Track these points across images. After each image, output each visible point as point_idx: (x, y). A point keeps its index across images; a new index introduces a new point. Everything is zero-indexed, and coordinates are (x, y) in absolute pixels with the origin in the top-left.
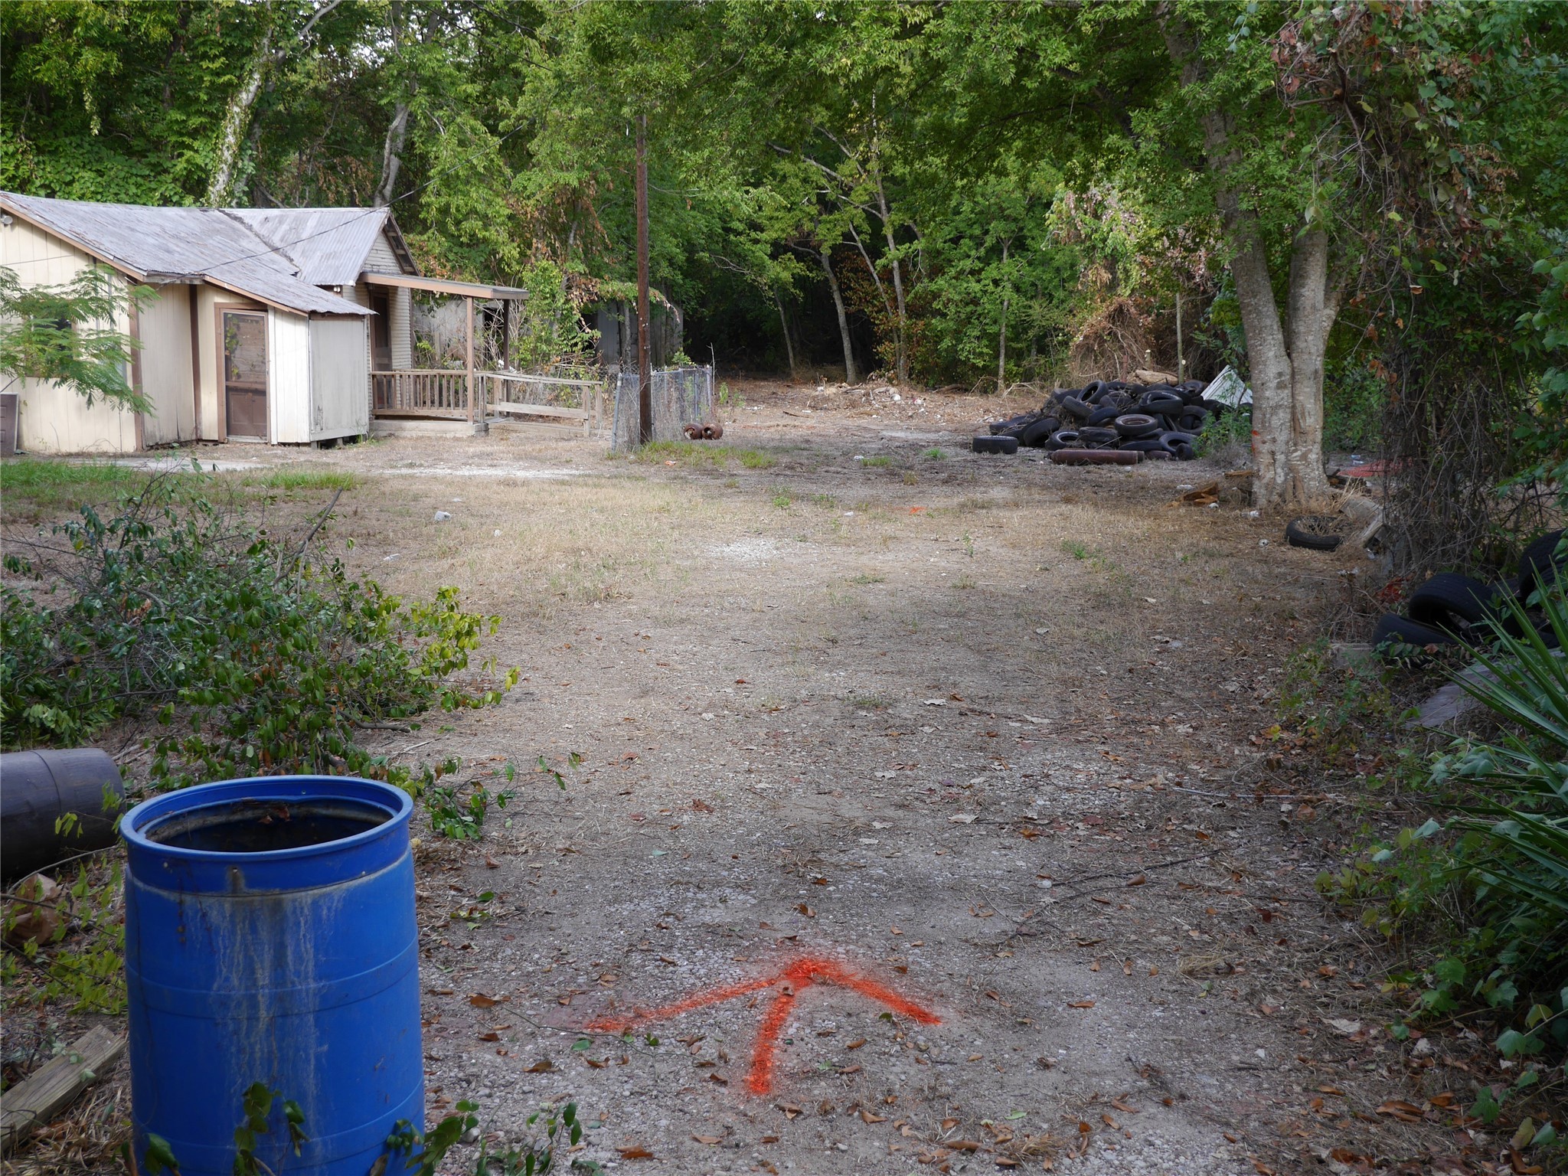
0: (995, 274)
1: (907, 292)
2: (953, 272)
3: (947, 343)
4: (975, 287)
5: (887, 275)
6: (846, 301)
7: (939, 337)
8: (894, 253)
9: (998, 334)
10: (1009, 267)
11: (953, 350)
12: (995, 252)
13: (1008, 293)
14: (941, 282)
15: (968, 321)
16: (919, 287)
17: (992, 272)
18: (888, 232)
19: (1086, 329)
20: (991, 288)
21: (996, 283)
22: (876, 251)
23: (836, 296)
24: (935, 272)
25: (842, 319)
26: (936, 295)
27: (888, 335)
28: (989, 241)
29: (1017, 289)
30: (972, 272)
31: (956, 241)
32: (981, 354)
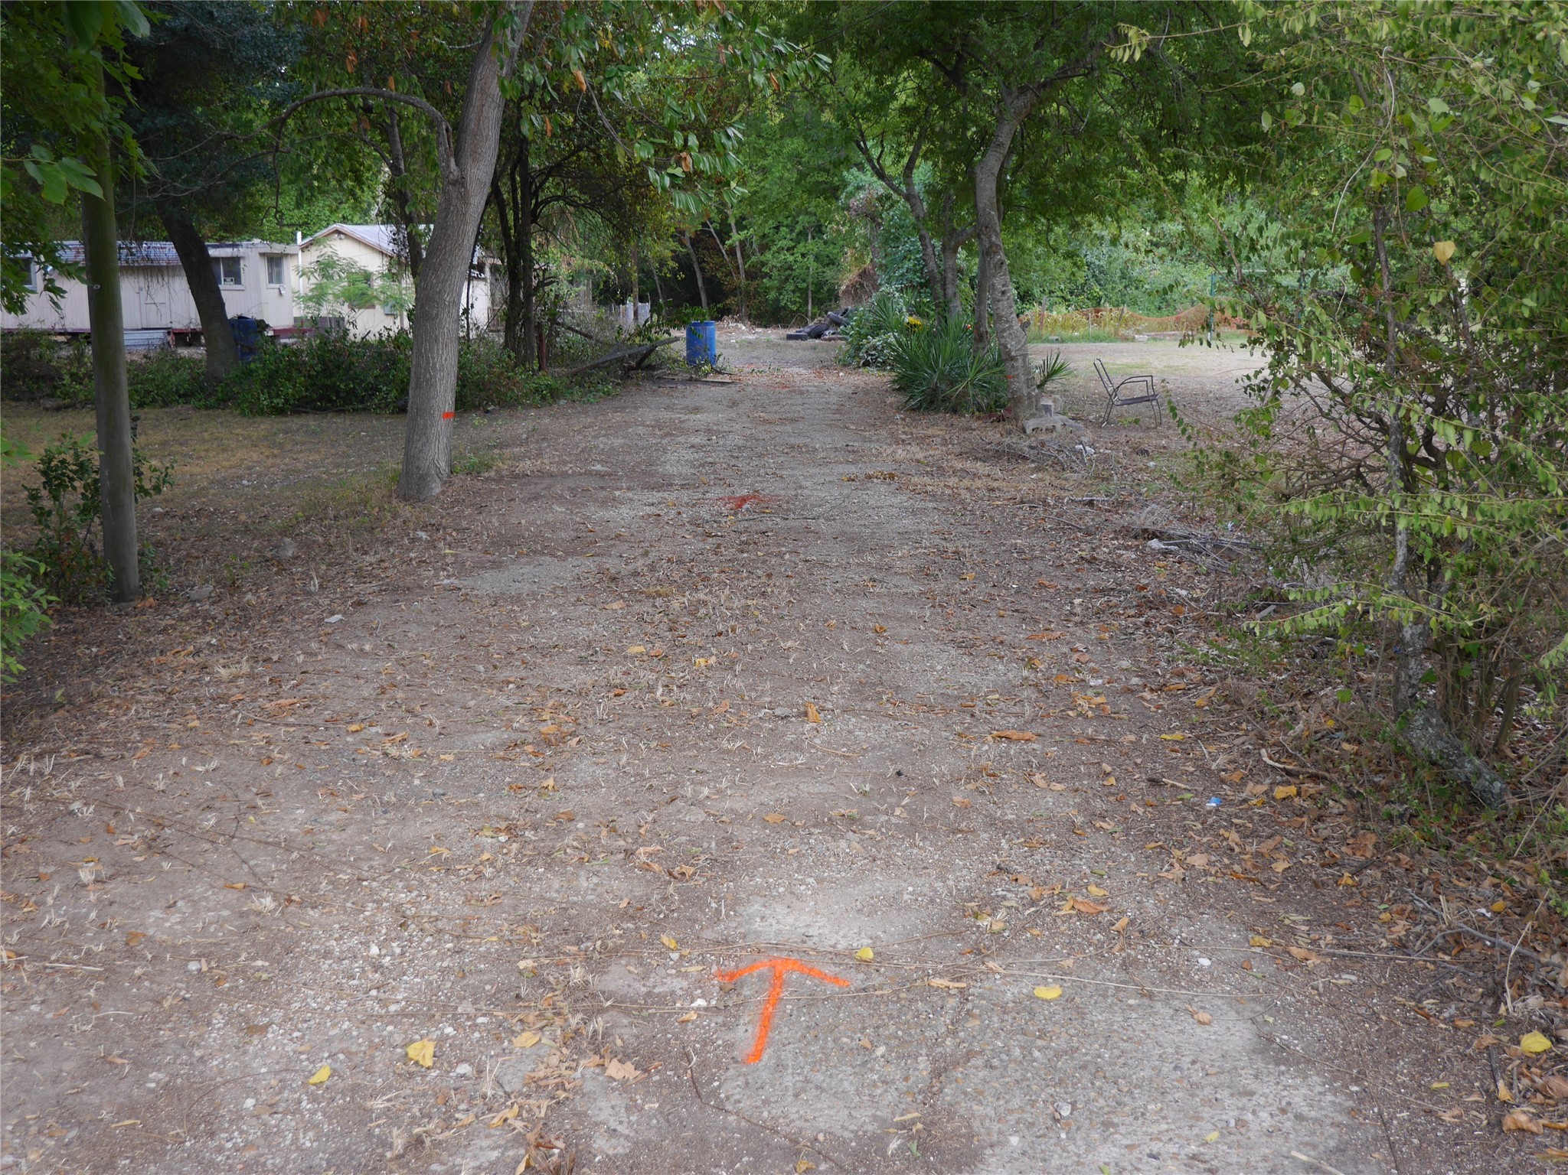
0: (803, 250)
1: (745, 263)
2: (774, 248)
3: (772, 295)
4: (791, 258)
5: (732, 252)
6: (702, 269)
7: (767, 290)
8: (736, 237)
9: (807, 289)
10: (811, 245)
11: (777, 300)
12: (803, 234)
13: (810, 261)
14: (768, 255)
15: (787, 279)
16: (754, 259)
17: (801, 248)
18: (732, 221)
19: (847, 282)
20: (800, 259)
21: (803, 255)
22: (724, 233)
23: (696, 265)
24: (764, 248)
25: (700, 283)
26: (763, 264)
27: (734, 292)
28: (798, 228)
29: (817, 258)
30: (788, 250)
31: (777, 228)
32: (795, 303)
